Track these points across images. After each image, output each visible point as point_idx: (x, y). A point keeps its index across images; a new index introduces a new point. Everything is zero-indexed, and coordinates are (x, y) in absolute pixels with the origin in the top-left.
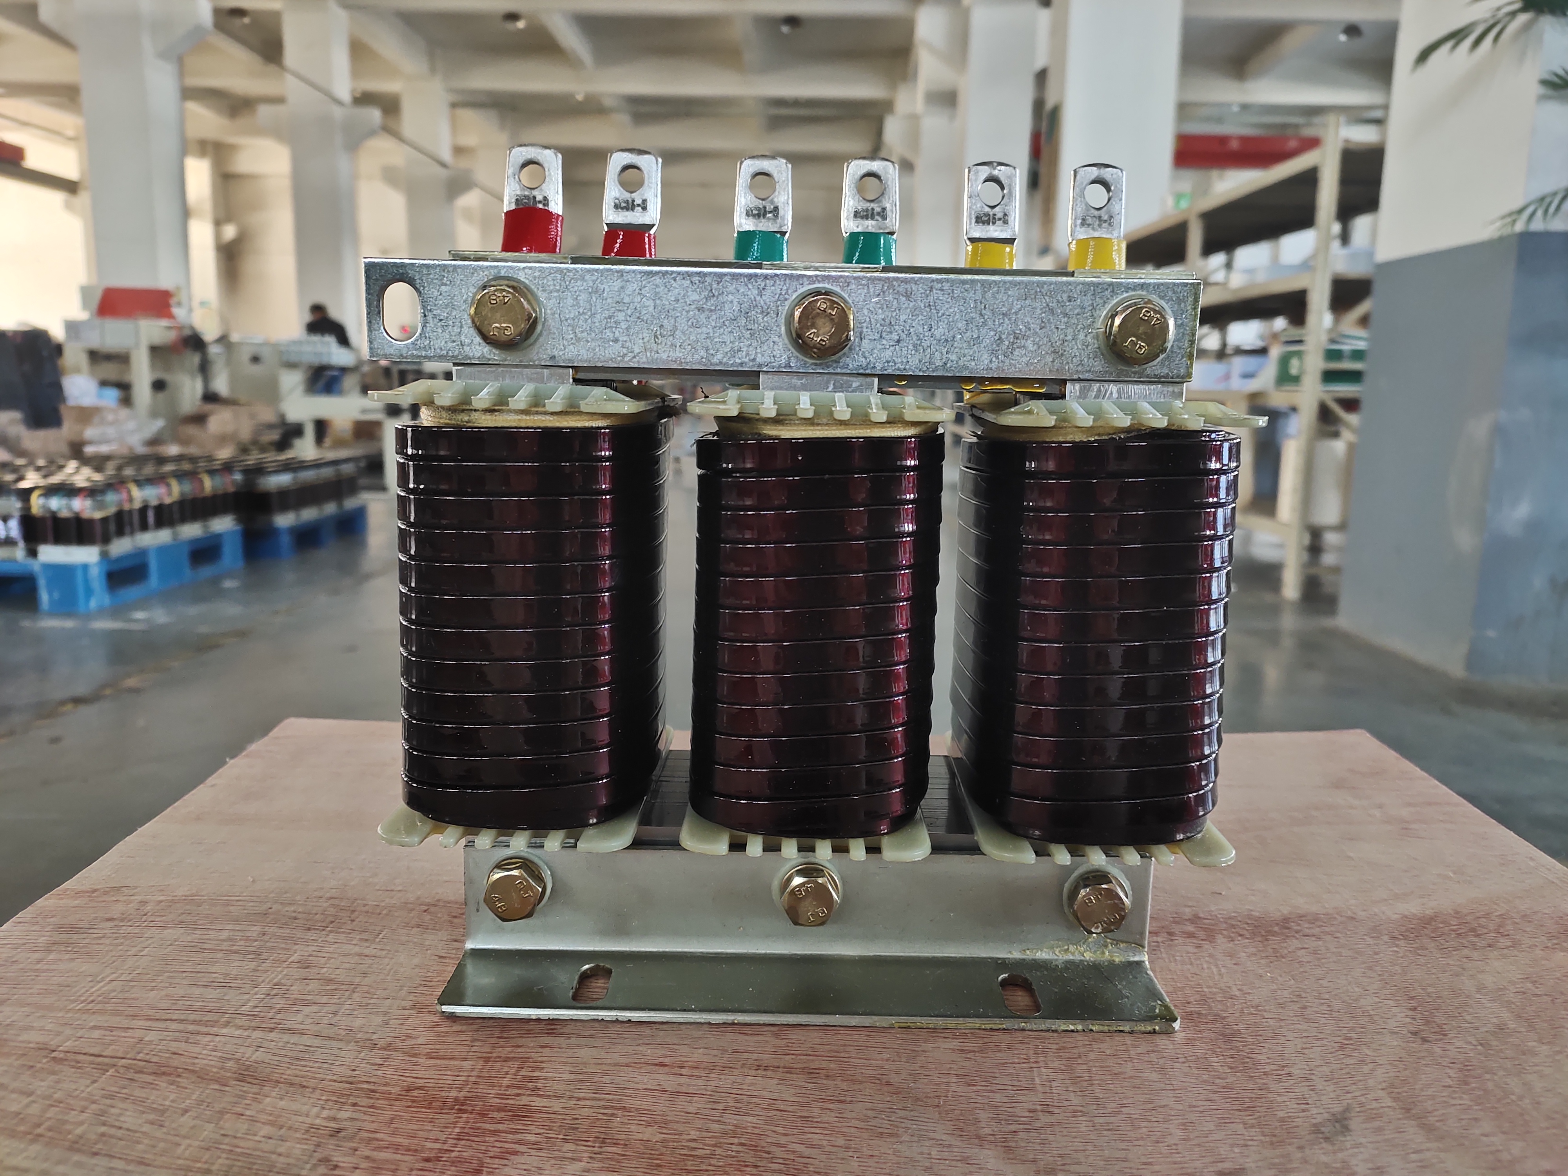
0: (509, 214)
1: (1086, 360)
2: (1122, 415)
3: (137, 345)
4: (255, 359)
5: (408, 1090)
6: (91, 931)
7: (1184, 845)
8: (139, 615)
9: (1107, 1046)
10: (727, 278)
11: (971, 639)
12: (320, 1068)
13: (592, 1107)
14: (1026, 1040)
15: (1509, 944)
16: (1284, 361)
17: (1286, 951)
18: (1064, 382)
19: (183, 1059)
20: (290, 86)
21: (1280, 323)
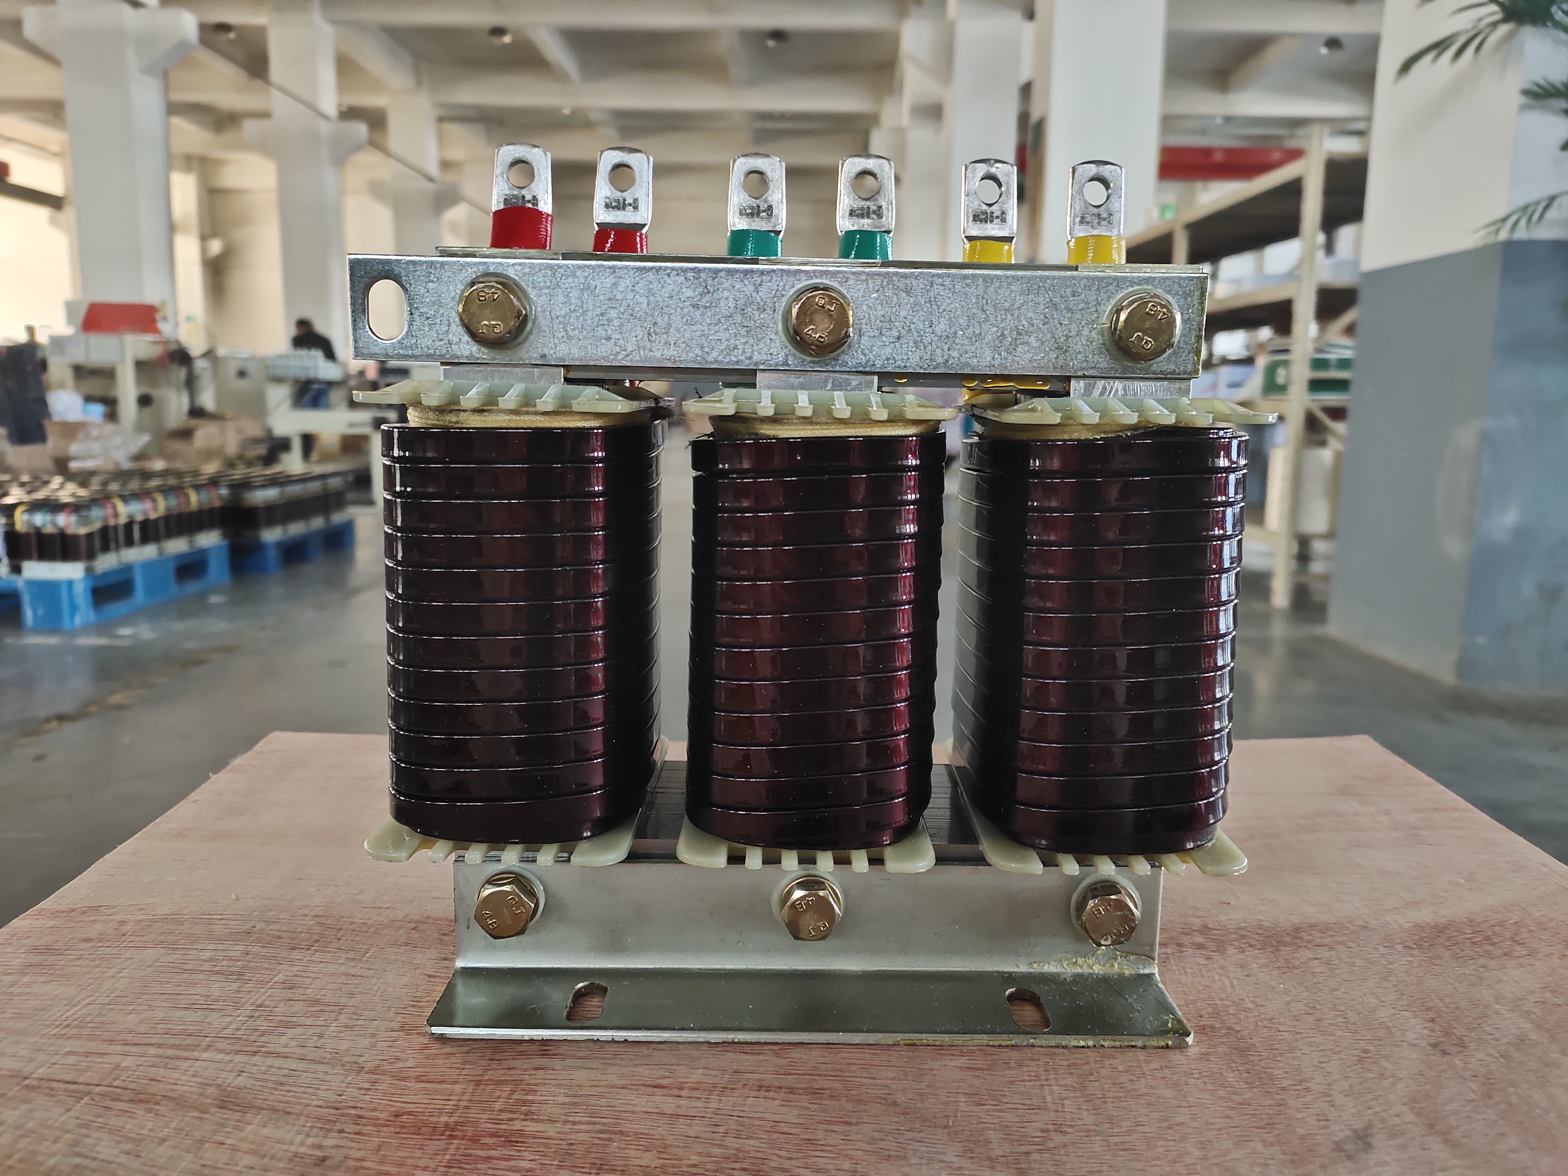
0: (496, 213)
1: (1091, 356)
2: (1128, 411)
3: (123, 360)
4: (242, 374)
5: (397, 1116)
6: (67, 952)
7: (1195, 854)
8: (125, 631)
9: (1120, 1062)
10: (722, 274)
11: (974, 645)
12: (304, 1093)
13: (589, 1131)
14: (1036, 1057)
15: (1525, 953)
16: (1271, 371)
17: (1299, 962)
18: (1068, 379)
19: (161, 1086)
20: (277, 101)
21: (1265, 333)
